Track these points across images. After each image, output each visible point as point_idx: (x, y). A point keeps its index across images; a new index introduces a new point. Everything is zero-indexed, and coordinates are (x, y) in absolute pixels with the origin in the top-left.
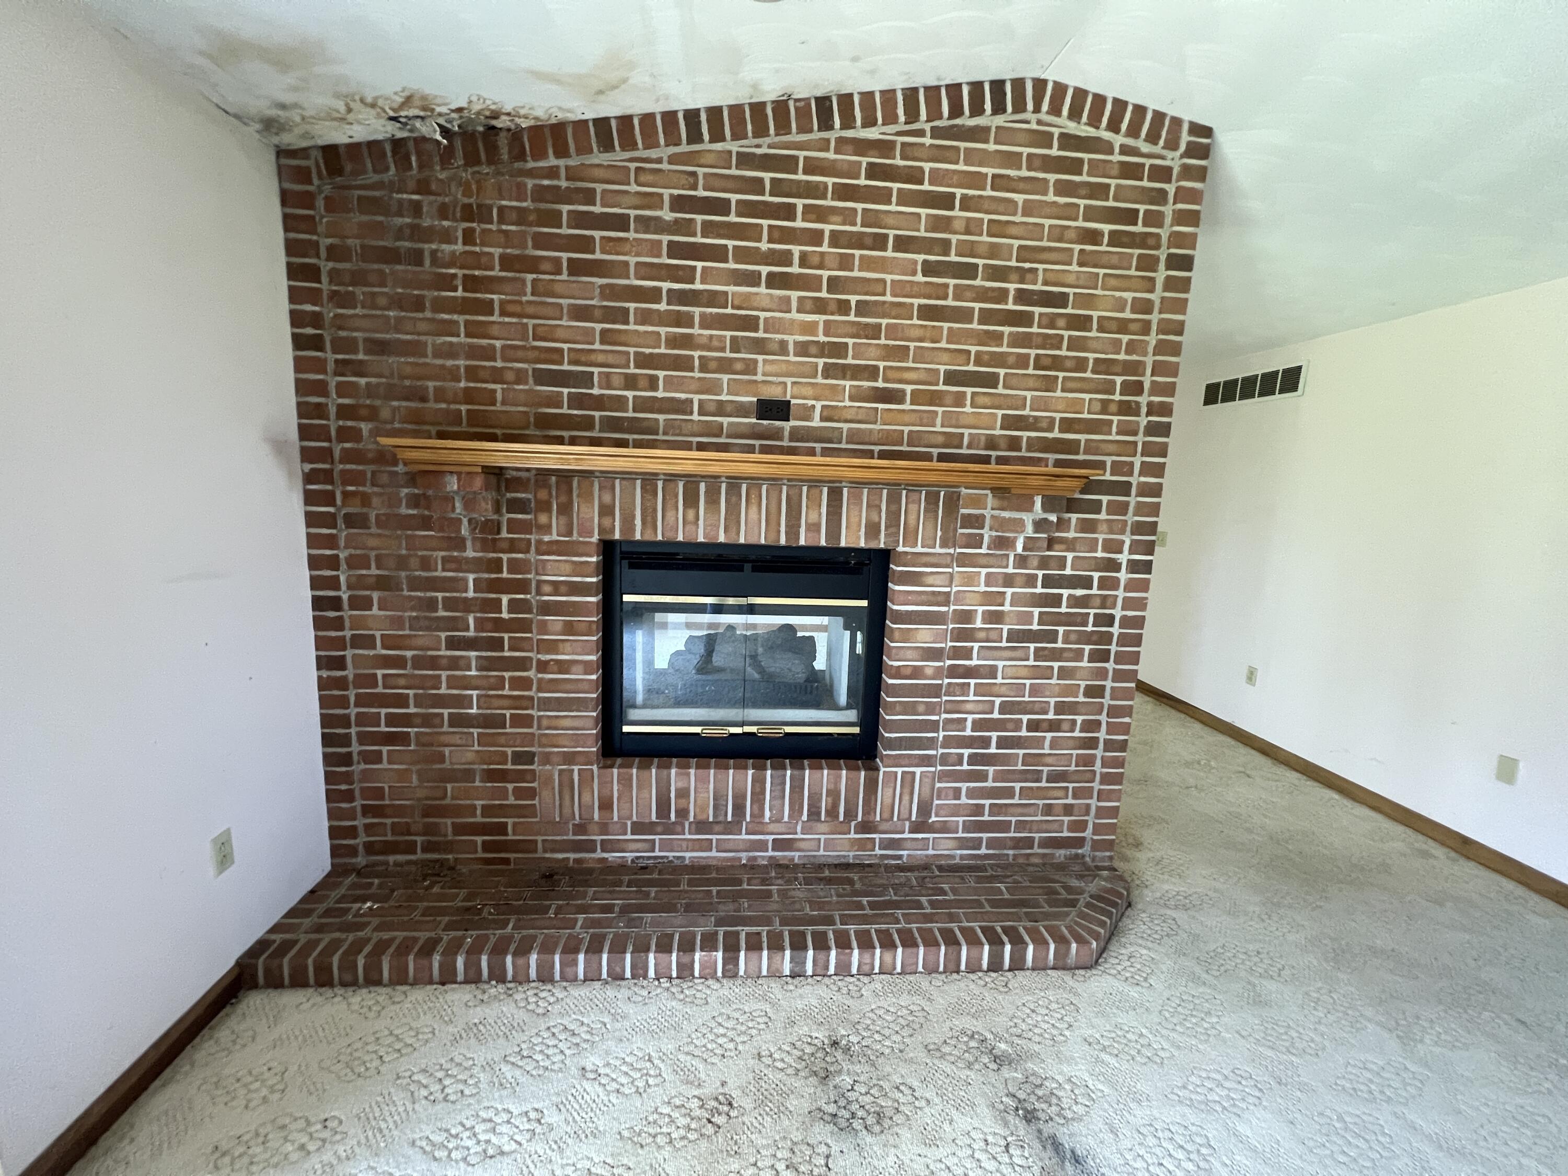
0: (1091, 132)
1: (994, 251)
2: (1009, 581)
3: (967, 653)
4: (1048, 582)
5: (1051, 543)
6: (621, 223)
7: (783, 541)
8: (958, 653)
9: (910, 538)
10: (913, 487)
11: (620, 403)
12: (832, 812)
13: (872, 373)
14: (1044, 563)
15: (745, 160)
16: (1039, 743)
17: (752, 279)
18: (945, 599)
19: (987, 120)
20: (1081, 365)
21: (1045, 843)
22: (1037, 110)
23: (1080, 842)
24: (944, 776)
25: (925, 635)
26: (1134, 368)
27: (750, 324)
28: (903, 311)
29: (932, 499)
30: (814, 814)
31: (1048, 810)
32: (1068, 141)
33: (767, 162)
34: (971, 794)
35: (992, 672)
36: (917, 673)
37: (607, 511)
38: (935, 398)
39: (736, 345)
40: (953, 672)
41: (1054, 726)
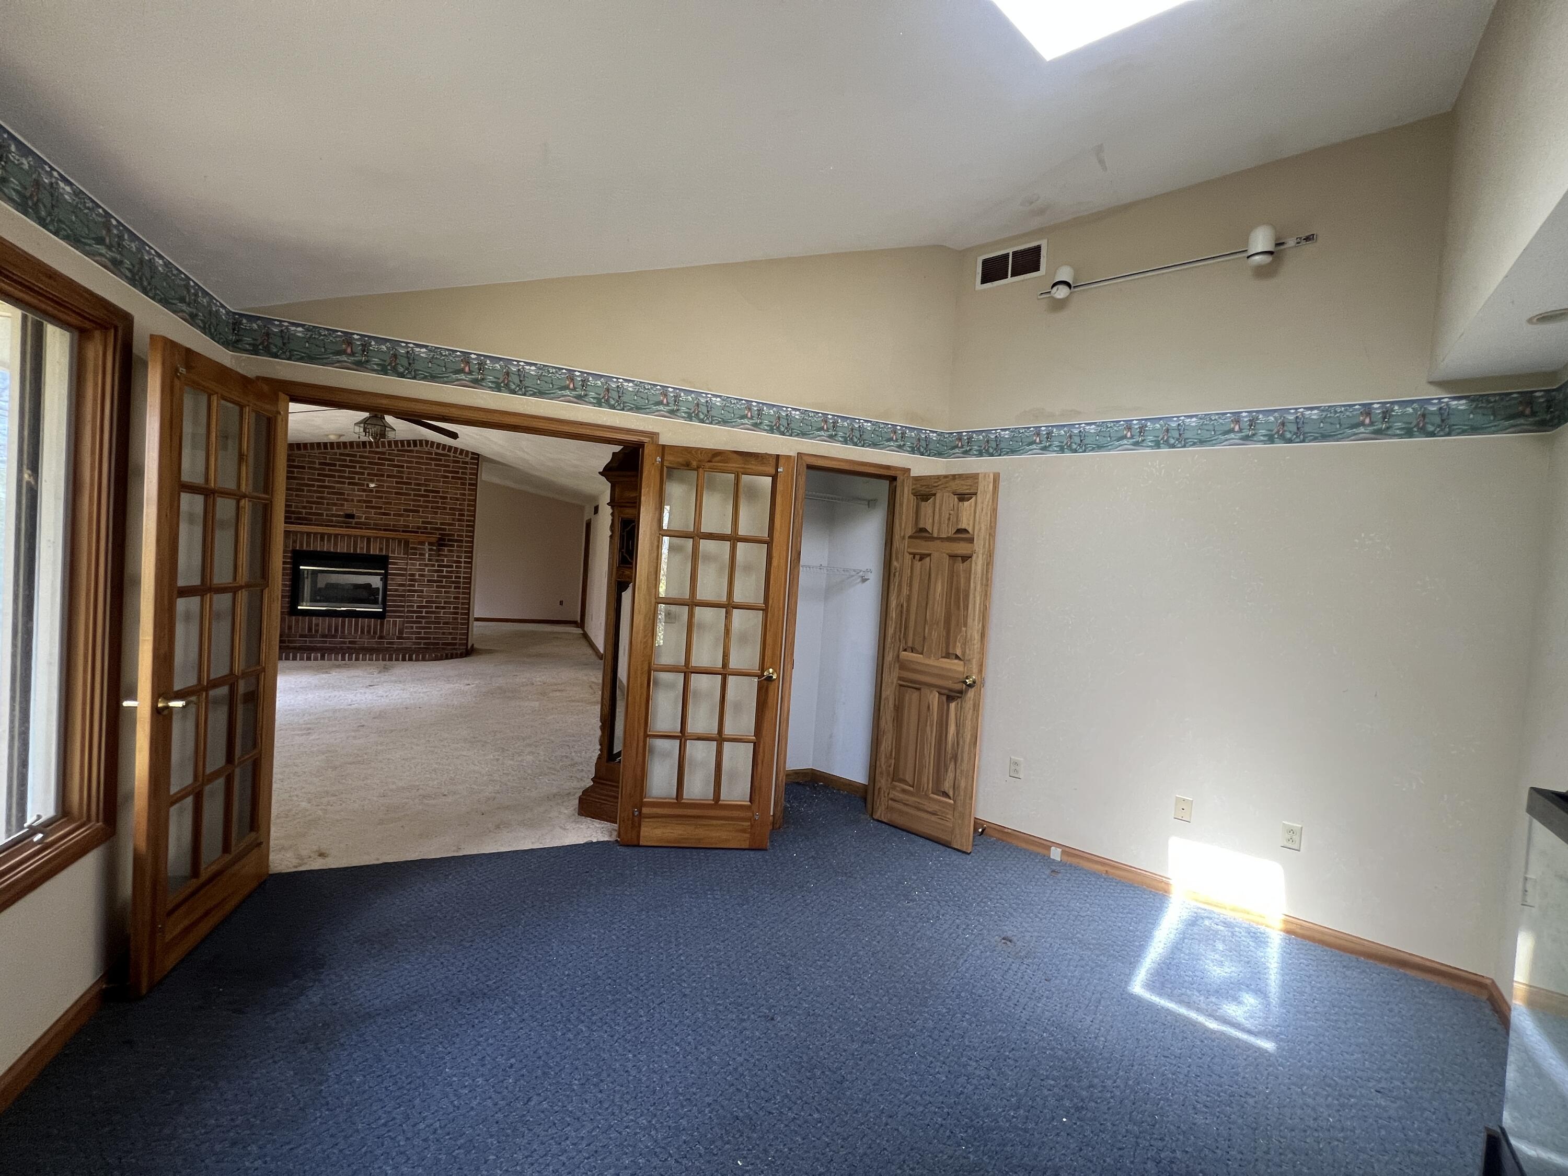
0: (443, 452)
1: (416, 479)
2: (426, 565)
3: (414, 586)
4: (439, 566)
5: (439, 556)
6: (303, 468)
7: (352, 551)
8: (410, 585)
9: (393, 552)
10: (393, 539)
11: (301, 513)
12: (369, 632)
13: (381, 508)
14: (437, 561)
15: (341, 454)
16: (439, 613)
17: (344, 483)
18: (406, 570)
19: (412, 448)
20: (445, 508)
21: (443, 644)
22: (427, 446)
23: (455, 644)
24: (408, 622)
25: (399, 580)
26: (461, 510)
27: (343, 494)
28: (391, 493)
29: (400, 542)
30: (362, 632)
31: (444, 634)
32: (436, 454)
33: (348, 455)
34: (417, 628)
35: (422, 591)
36: (396, 590)
37: (295, 542)
38: (401, 515)
39: (337, 499)
40: (409, 591)
41: (444, 608)
